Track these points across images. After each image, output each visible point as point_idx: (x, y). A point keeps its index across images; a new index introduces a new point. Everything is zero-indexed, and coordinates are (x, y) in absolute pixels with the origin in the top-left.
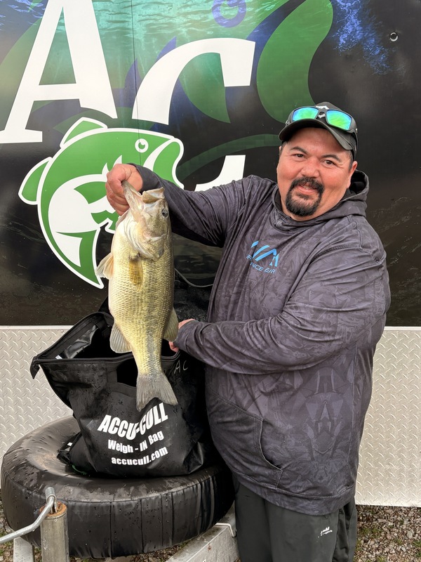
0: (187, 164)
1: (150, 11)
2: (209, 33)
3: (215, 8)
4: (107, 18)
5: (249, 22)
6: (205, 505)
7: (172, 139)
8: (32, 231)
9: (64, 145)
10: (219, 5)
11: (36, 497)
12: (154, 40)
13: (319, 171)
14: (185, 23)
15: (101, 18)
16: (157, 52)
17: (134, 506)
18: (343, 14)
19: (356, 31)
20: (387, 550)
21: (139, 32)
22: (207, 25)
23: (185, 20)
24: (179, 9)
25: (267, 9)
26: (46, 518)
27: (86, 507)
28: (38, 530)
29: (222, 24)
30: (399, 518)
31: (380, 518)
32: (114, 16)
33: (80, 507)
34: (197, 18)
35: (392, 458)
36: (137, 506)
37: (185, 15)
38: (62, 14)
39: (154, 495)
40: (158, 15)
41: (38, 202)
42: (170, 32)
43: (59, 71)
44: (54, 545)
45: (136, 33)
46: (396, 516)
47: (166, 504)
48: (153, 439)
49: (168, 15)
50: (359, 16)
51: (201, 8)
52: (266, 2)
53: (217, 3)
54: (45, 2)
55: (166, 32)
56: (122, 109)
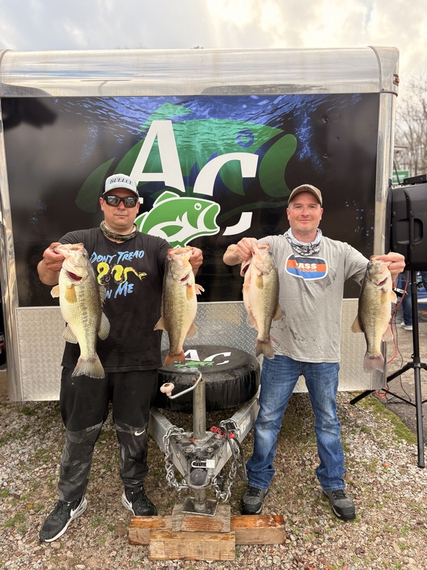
0: (222, 216)
1: (204, 137)
2: (235, 150)
3: (238, 137)
4: (182, 139)
5: (256, 145)
7: (214, 203)
9: (155, 206)
12: (206, 152)
15: (178, 140)
16: (208, 158)
18: (302, 143)
19: (308, 152)
21: (198, 148)
22: (234, 145)
23: (223, 143)
24: (219, 137)
25: (264, 139)
28: (192, 393)
29: (241, 145)
32: (185, 139)
34: (229, 142)
37: (223, 140)
38: (157, 136)
40: (209, 139)
43: (153, 165)
45: (196, 148)
49: (214, 139)
51: (231, 137)
52: (264, 135)
53: (239, 135)
54: (147, 130)
55: (213, 148)
56: (188, 187)
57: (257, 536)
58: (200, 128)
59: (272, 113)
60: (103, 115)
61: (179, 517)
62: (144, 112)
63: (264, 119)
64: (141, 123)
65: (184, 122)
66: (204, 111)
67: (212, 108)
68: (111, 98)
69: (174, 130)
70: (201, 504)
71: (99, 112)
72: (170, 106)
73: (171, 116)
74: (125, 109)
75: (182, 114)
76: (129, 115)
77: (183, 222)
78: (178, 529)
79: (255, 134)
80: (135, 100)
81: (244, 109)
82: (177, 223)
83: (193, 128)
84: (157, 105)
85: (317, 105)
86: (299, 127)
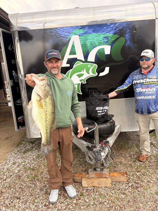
0: (98, 69)
4: (82, 42)
5: (110, 42)
7: (95, 64)
9: (74, 67)
12: (91, 46)
14: (97, 43)
16: (92, 48)
18: (127, 40)
19: (129, 43)
21: (89, 44)
22: (102, 43)
29: (104, 43)
32: (84, 42)
34: (100, 41)
37: (97, 41)
38: (73, 41)
40: (92, 41)
43: (73, 52)
49: (94, 41)
50: (129, 41)
52: (113, 38)
53: (103, 39)
54: (70, 39)
55: (94, 44)
56: (85, 59)
57: (118, 179)
58: (89, 37)
59: (115, 29)
60: (54, 35)
61: (91, 173)
62: (69, 33)
63: (112, 32)
64: (68, 37)
65: (83, 35)
66: (90, 30)
67: (93, 29)
68: (56, 28)
69: (80, 39)
70: (99, 168)
71: (52, 34)
72: (78, 29)
73: (78, 33)
74: (62, 32)
75: (82, 32)
76: (63, 34)
77: (84, 72)
78: (91, 177)
79: (109, 38)
80: (65, 28)
81: (105, 29)
82: (82, 72)
83: (86, 37)
84: (73, 30)
85: (132, 25)
86: (125, 34)
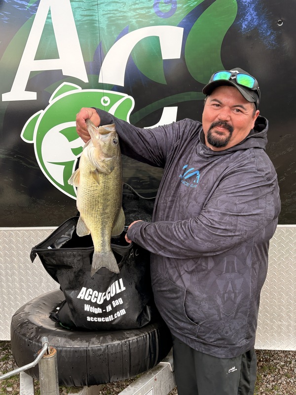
0: (137, 113)
1: (110, 8)
2: (151, 22)
3: (155, 5)
4: (81, 13)
5: (179, 14)
6: (152, 349)
7: (126, 96)
8: (31, 161)
9: (52, 102)
10: (158, 3)
11: (35, 345)
12: (113, 28)
13: (230, 117)
14: (134, 16)
15: (76, 13)
16: (116, 36)
17: (103, 350)
18: (245, 7)
19: (254, 19)
20: (280, 381)
21: (103, 23)
22: (150, 17)
23: (135, 14)
24: (130, 6)
25: (191, 5)
26: (42, 358)
27: (70, 351)
29: (160, 16)
30: (288, 360)
31: (275, 359)
32: (85, 12)
33: (66, 351)
34: (143, 12)
35: (282, 317)
36: (105, 350)
37: (135, 10)
38: (50, 11)
39: (116, 342)
40: (116, 10)
41: (34, 141)
42: (125, 22)
43: (47, 51)
44: (48, 376)
45: (101, 23)
46: (286, 358)
47: (125, 348)
48: (116, 303)
49: (123, 10)
50: (256, 9)
51: (145, 5)
54: (38, 3)
55: (119, 22)
56: (92, 75)
